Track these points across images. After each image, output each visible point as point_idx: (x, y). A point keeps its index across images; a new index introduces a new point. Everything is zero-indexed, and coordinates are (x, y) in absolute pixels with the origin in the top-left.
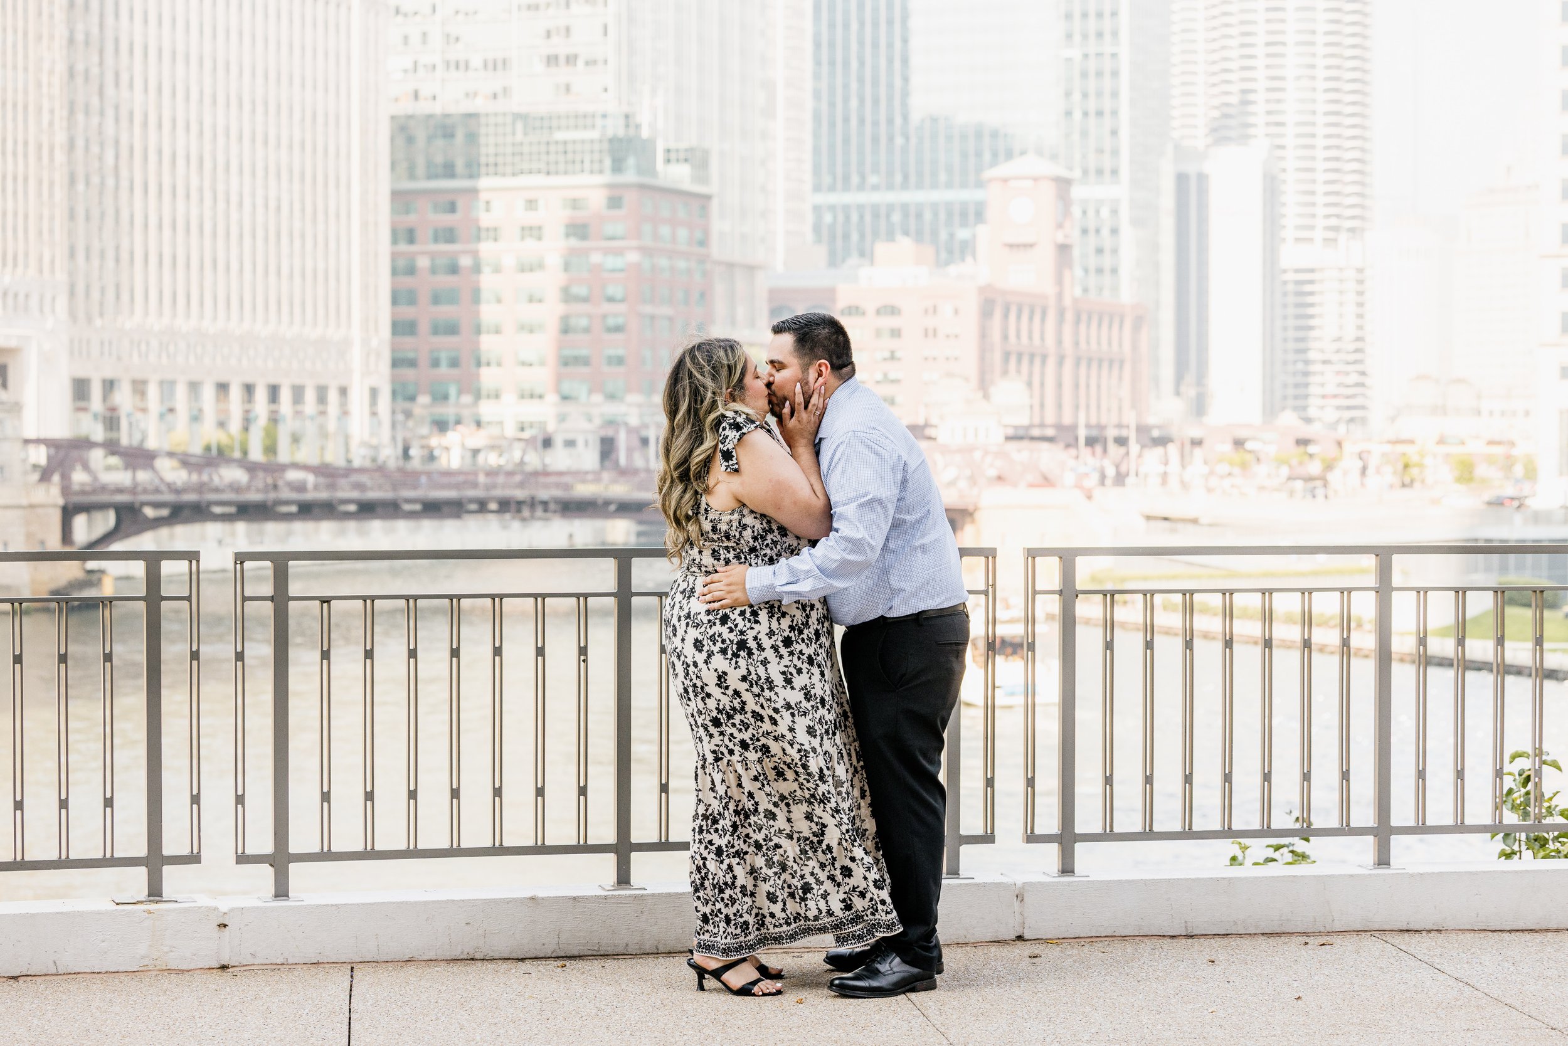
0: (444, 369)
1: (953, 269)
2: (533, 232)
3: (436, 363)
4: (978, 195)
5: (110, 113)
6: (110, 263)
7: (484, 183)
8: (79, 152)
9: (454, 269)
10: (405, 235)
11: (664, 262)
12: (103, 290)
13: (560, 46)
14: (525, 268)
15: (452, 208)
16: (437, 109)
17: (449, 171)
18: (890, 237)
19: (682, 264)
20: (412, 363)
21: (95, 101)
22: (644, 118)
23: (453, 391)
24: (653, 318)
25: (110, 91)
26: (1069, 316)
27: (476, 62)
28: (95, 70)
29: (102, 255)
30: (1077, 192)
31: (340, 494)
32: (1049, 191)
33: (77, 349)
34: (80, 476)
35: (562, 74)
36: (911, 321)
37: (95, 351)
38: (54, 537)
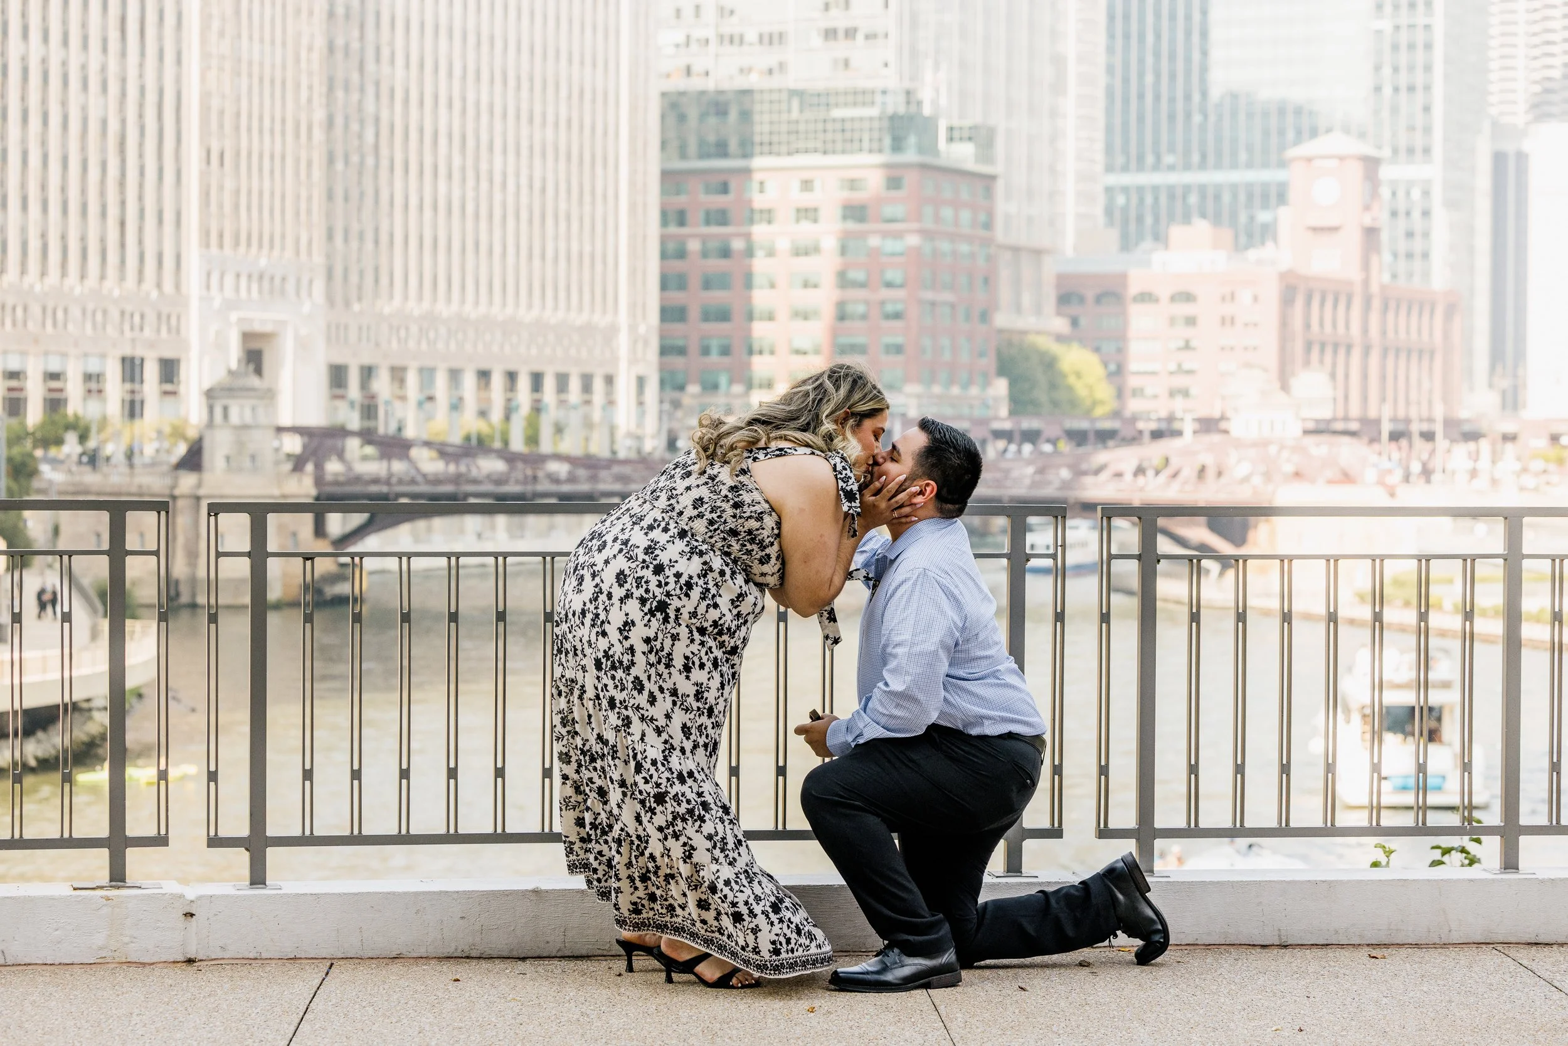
0: (714, 358)
1: (1252, 254)
2: (808, 213)
3: (706, 351)
4: (1279, 175)
5: (370, 90)
6: (369, 245)
7: (757, 162)
8: (339, 130)
9: (725, 253)
10: (675, 216)
11: (945, 246)
12: (361, 274)
13: (839, 19)
14: (799, 252)
15: (724, 189)
16: (710, 85)
17: (721, 149)
18: (1187, 219)
19: (964, 248)
20: (682, 351)
21: (355, 77)
22: (926, 95)
23: (723, 380)
24: (933, 304)
25: (370, 67)
26: (1376, 304)
27: (751, 36)
28: (355, 45)
29: (361, 236)
30: (1386, 172)
31: (603, 487)
32: (1355, 171)
33: (335, 333)
34: (333, 467)
35: (841, 48)
36: (1207, 309)
37: (353, 336)
38: (306, 534)
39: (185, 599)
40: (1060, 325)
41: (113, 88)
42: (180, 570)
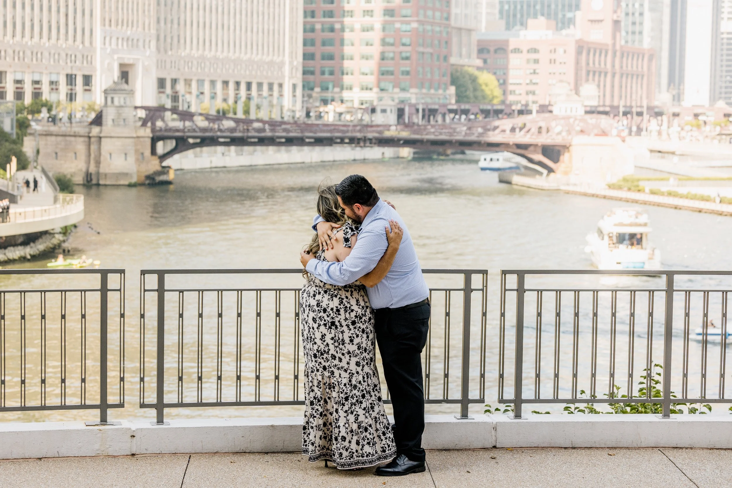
0: (327, 76)
1: (564, 32)
2: (368, 13)
3: (323, 73)
6: (175, 26)
9: (332, 30)
10: (309, 13)
11: (429, 28)
12: (172, 38)
14: (365, 30)
15: (332, 2)
18: (535, 17)
19: (437, 29)
20: (312, 73)
23: (330, 86)
24: (423, 53)
26: (618, 54)
29: (172, 21)
31: (277, 134)
33: (160, 64)
34: (159, 124)
36: (543, 56)
37: (168, 66)
38: (148, 152)
39: (94, 182)
40: (479, 63)
42: (92, 169)
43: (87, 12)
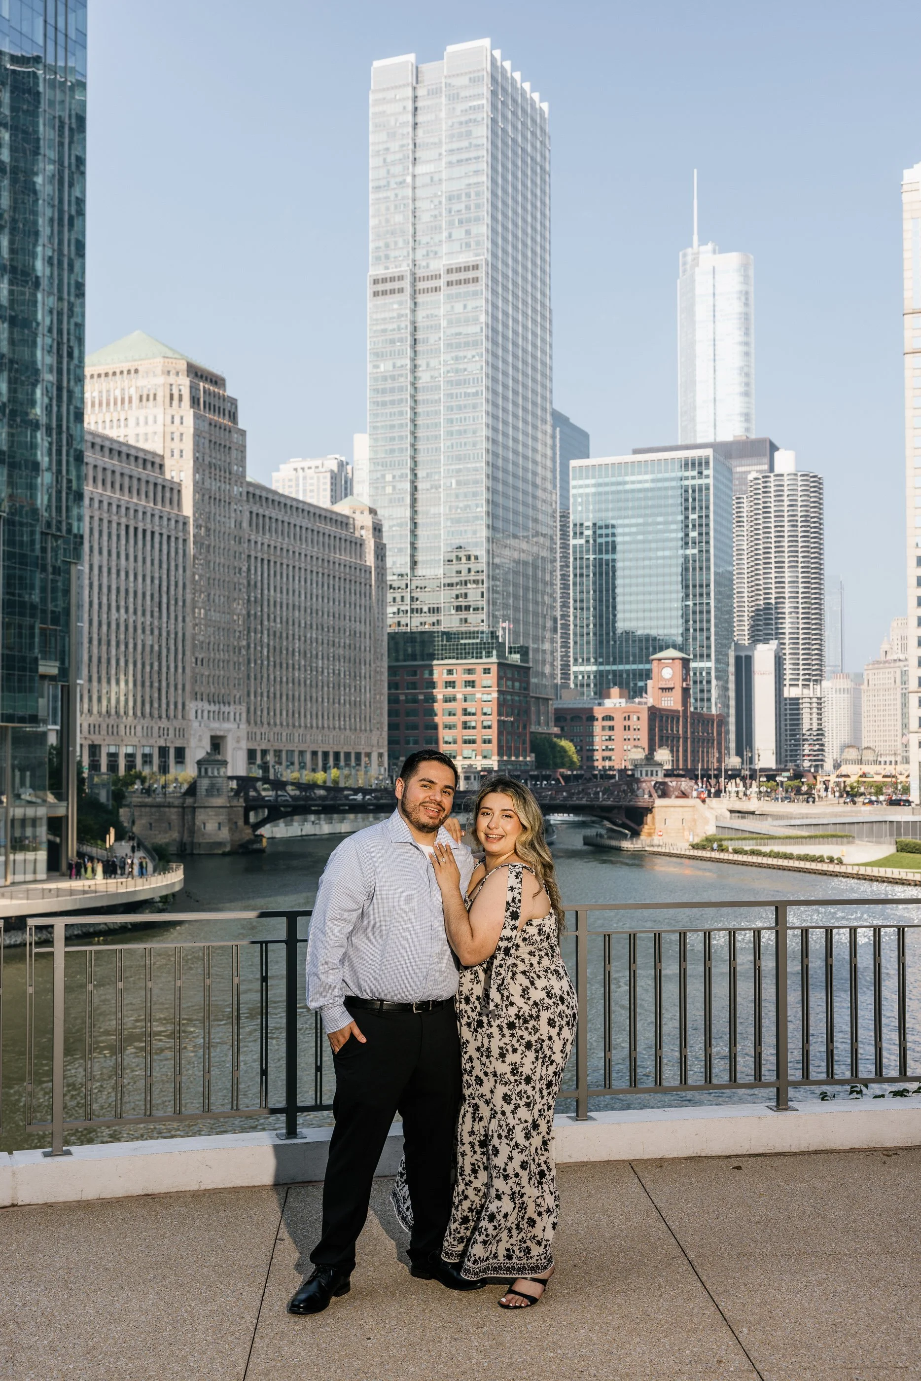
1: (637, 700)
2: (451, 684)
3: (408, 743)
4: (647, 666)
5: (265, 632)
6: (265, 699)
8: (252, 650)
9: (415, 701)
10: (393, 685)
11: (509, 697)
12: (262, 711)
13: (462, 602)
14: (447, 700)
16: (408, 630)
17: (414, 657)
19: (517, 698)
20: (397, 742)
21: (259, 627)
22: (500, 633)
24: (504, 722)
25: (266, 623)
26: (689, 720)
27: (425, 609)
28: (259, 614)
29: (262, 695)
30: (693, 665)
31: (367, 802)
32: (678, 664)
33: (250, 737)
34: (252, 793)
35: (463, 615)
36: (618, 723)
37: (258, 738)
38: (241, 823)
39: (188, 851)
40: (556, 730)
41: (156, 632)
42: (186, 838)
43: (180, 687)
